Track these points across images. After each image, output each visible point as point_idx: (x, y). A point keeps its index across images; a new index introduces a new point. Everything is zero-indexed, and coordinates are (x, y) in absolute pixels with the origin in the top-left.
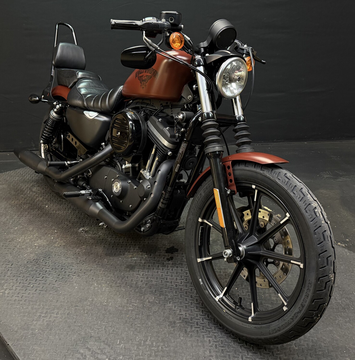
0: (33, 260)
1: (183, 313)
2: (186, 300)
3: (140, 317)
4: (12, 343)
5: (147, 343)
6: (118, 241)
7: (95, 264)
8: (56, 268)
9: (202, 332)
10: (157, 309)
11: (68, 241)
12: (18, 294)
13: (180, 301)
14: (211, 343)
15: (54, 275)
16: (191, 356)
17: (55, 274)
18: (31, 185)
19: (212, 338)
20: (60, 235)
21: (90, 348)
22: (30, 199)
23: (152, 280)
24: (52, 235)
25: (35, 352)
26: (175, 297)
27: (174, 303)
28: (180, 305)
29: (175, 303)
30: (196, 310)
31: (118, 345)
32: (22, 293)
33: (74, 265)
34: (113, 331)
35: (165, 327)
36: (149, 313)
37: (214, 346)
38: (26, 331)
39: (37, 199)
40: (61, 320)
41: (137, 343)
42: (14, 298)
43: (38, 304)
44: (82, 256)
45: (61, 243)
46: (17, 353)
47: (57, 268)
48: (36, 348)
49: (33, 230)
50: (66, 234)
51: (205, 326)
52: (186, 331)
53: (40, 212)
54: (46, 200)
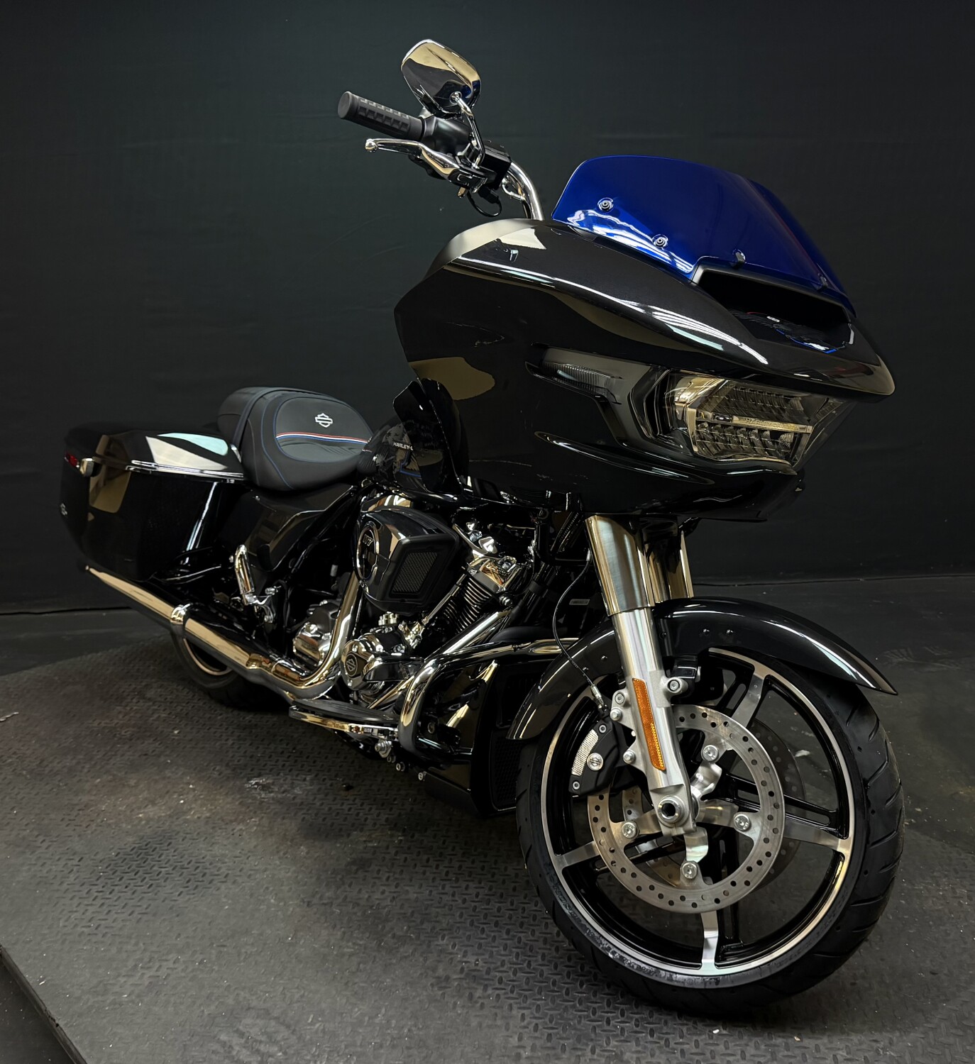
0: (132, 850)
1: (472, 959)
2: (483, 931)
3: (368, 968)
4: (66, 1022)
5: (377, 1021)
6: (338, 807)
7: (276, 857)
8: (183, 865)
9: (508, 998)
10: (411, 951)
11: (218, 808)
12: (90, 921)
13: (468, 933)
14: (526, 1022)
15: (178, 880)
16: (475, 1047)
17: (180, 878)
18: (144, 684)
19: (530, 1010)
20: (202, 795)
21: (244, 1030)
22: (138, 715)
23: (407, 891)
24: (182, 795)
25: (117, 1039)
26: (458, 925)
27: (452, 938)
28: (466, 943)
29: (455, 937)
30: (502, 952)
31: (309, 1024)
32: (99, 920)
33: (226, 860)
34: (302, 996)
35: (424, 988)
36: (390, 959)
37: (531, 1027)
38: (100, 998)
39: (156, 716)
40: (183, 974)
41: (355, 1021)
42: (79, 929)
43: (133, 941)
44: (248, 840)
45: (202, 813)
46: (76, 1042)
47: (186, 866)
48: (119, 1031)
49: (136, 785)
50: (215, 792)
51: (518, 986)
52: (471, 996)
53: (159, 744)
54: (176, 716)
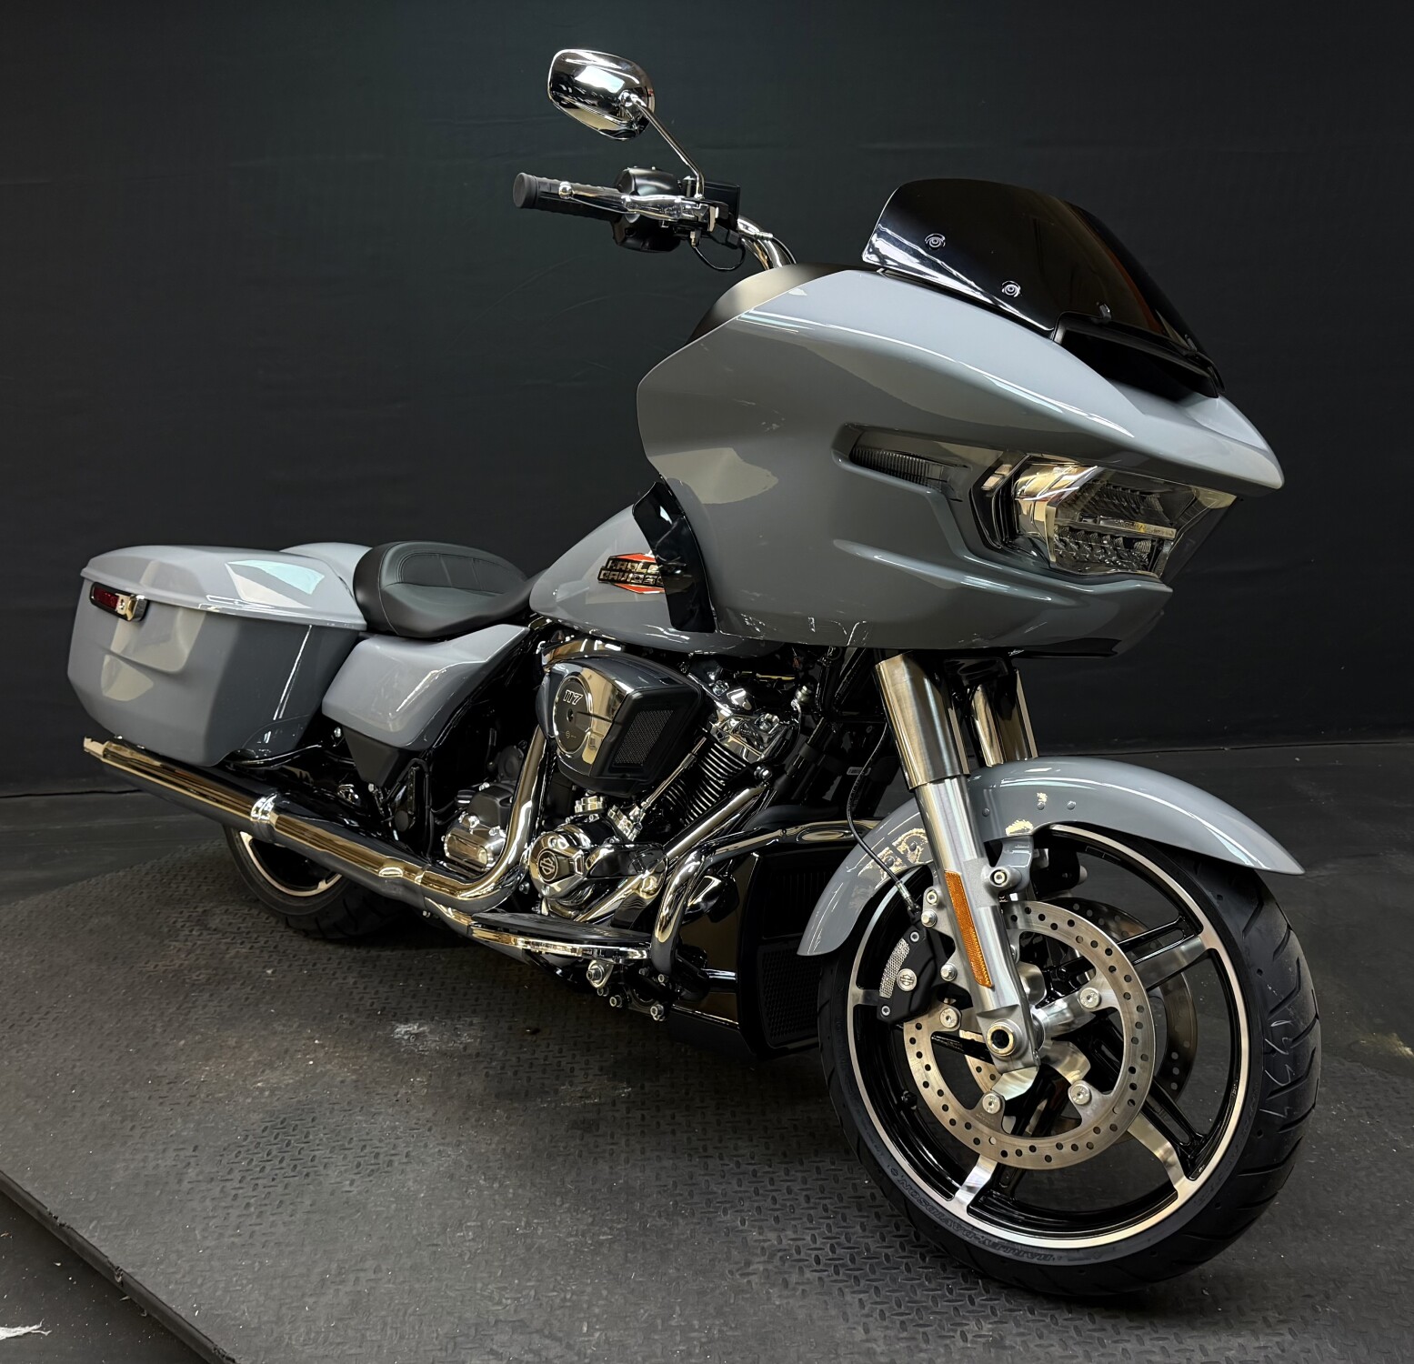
0: (264, 1130)
2: (775, 1201)
3: (639, 1257)
5: (673, 1323)
6: (529, 1056)
7: (467, 1126)
8: (343, 1145)
9: (835, 1281)
10: (688, 1232)
11: (365, 1067)
12: (238, 1227)
13: (756, 1205)
14: (866, 1308)
15: (343, 1166)
16: (812, 1346)
17: (345, 1163)
19: (867, 1295)
20: (336, 1052)
21: (501, 1350)
22: (208, 952)
24: (308, 1054)
26: (740, 1195)
27: (737, 1211)
28: (758, 1217)
29: (742, 1211)
30: (809, 1225)
31: (585, 1335)
32: (251, 1225)
33: (400, 1134)
34: (564, 1300)
35: (722, 1276)
36: (665, 1245)
37: (876, 1314)
41: (644, 1325)
43: (308, 1249)
44: (421, 1107)
45: (345, 1076)
50: (353, 1047)
51: (843, 1265)
53: (252, 989)
54: (262, 951)
